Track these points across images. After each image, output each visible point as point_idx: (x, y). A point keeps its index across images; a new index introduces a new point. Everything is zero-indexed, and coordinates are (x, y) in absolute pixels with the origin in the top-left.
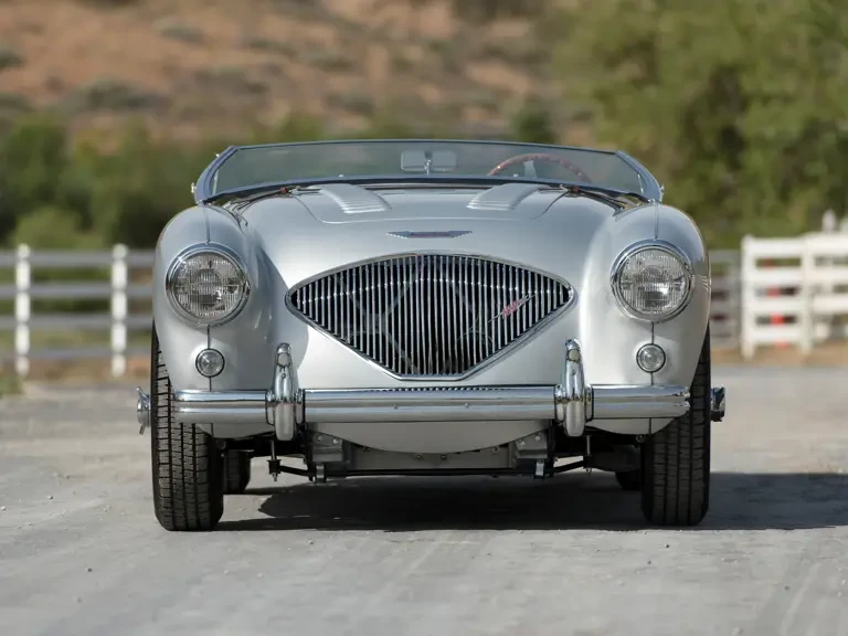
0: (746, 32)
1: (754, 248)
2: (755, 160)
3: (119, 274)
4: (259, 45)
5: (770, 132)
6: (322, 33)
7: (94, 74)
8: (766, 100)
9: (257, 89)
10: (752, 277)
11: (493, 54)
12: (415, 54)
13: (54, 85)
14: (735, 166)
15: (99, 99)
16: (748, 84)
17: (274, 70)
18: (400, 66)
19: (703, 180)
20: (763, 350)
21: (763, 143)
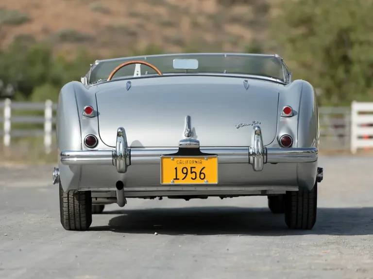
0: (353, 15)
1: (357, 107)
2: (356, 69)
3: (48, 113)
4: (133, 15)
5: (363, 58)
6: (161, 10)
7: (62, 26)
8: (361, 43)
9: (133, 34)
10: (356, 119)
11: (236, 20)
12: (201, 20)
13: (46, 31)
14: (347, 71)
15: (65, 37)
16: (353, 36)
17: (140, 26)
18: (195, 25)
19: (333, 77)
20: (360, 150)
21: (360, 62)
